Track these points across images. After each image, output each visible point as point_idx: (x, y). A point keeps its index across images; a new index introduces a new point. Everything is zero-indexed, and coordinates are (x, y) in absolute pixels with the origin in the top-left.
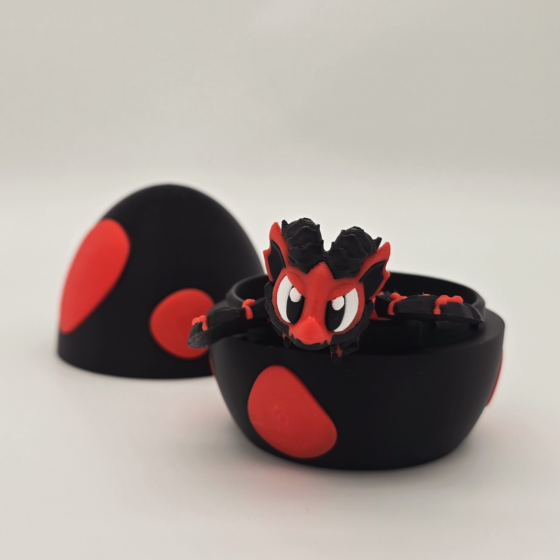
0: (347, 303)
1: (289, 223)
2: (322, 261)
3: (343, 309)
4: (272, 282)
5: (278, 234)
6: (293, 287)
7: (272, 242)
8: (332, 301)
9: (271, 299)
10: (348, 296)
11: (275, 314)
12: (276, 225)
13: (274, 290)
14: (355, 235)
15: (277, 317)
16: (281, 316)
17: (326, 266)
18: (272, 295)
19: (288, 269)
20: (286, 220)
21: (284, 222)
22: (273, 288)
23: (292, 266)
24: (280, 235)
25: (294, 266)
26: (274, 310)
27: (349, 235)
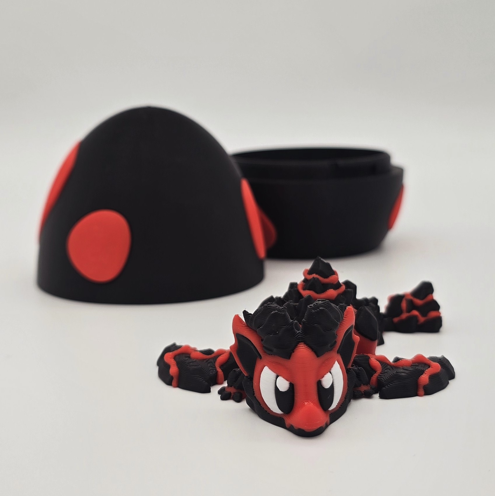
0: (334, 378)
1: (252, 312)
2: (300, 342)
4: (249, 376)
5: (243, 326)
6: (277, 377)
7: (238, 336)
8: (321, 380)
9: (254, 394)
10: (333, 370)
11: (263, 408)
12: (237, 318)
13: (255, 384)
14: (324, 308)
15: (266, 411)
16: (270, 409)
17: (306, 347)
18: (253, 389)
19: (266, 358)
20: (246, 310)
21: (245, 313)
22: (253, 383)
23: (269, 354)
24: (244, 326)
25: (272, 355)
26: (260, 405)
27: (318, 310)
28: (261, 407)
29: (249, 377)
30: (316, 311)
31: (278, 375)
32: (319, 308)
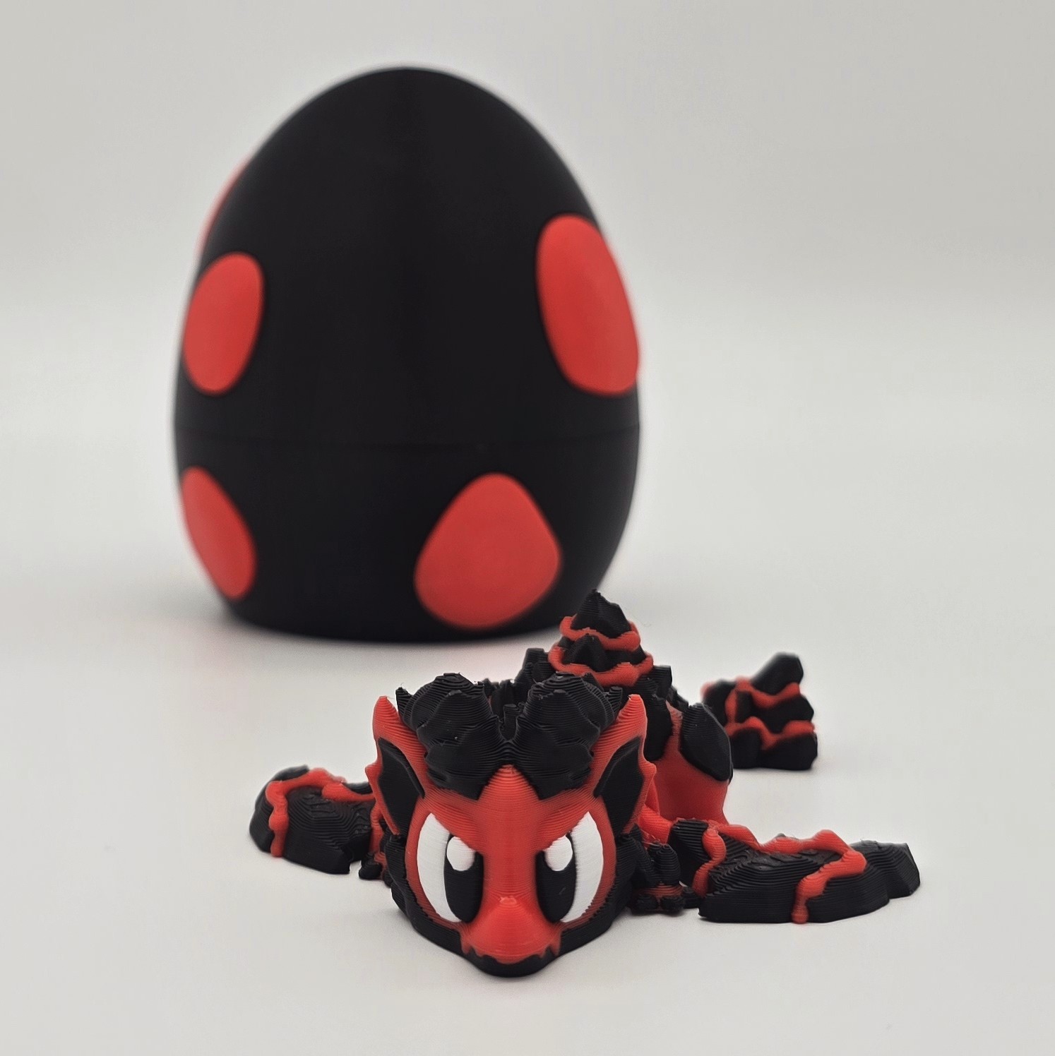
0: (578, 850)
1: (412, 692)
2: (506, 763)
3: (572, 866)
4: (400, 835)
5: (393, 723)
6: (451, 837)
7: (382, 744)
8: (545, 850)
9: (405, 876)
10: (577, 833)
11: (421, 908)
12: (383, 703)
13: (408, 852)
14: (564, 692)
15: (427, 915)
16: (434, 911)
17: (516, 774)
18: (404, 865)
19: (433, 797)
20: (404, 688)
21: (401, 693)
22: (405, 850)
23: (439, 788)
24: (398, 724)
25: (444, 788)
26: (416, 900)
27: (551, 694)
28: (418, 905)
29: (400, 838)
30: (546, 696)
31: (453, 833)
32: (552, 691)
